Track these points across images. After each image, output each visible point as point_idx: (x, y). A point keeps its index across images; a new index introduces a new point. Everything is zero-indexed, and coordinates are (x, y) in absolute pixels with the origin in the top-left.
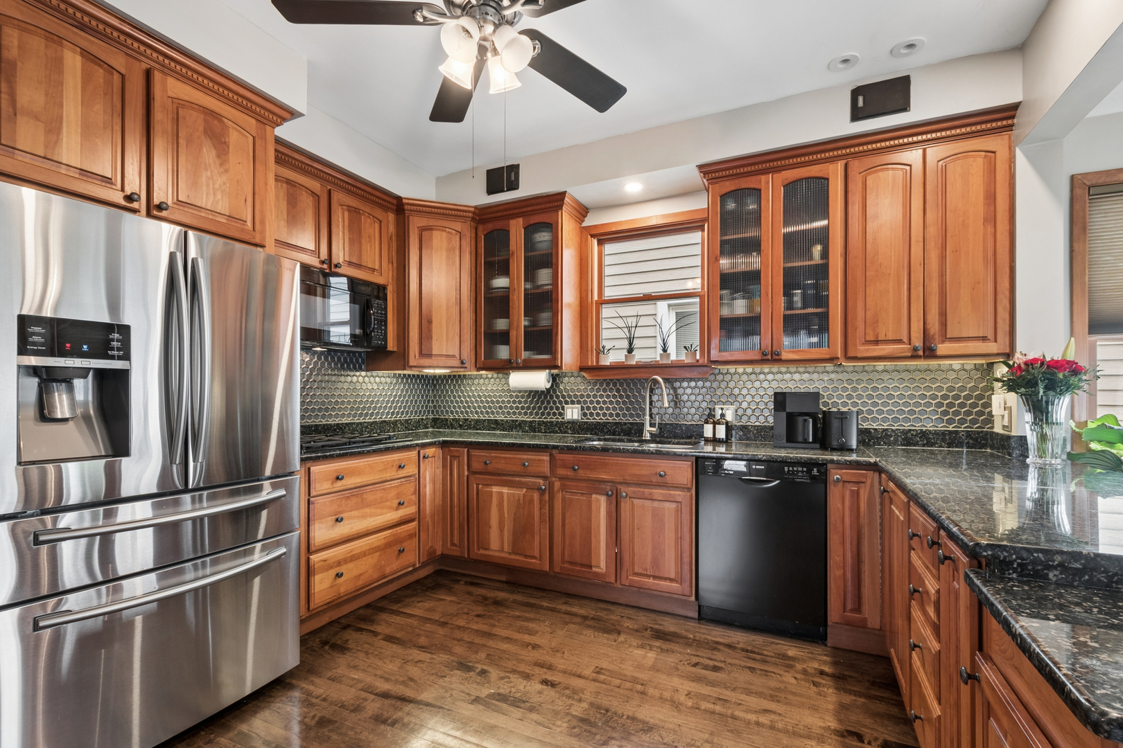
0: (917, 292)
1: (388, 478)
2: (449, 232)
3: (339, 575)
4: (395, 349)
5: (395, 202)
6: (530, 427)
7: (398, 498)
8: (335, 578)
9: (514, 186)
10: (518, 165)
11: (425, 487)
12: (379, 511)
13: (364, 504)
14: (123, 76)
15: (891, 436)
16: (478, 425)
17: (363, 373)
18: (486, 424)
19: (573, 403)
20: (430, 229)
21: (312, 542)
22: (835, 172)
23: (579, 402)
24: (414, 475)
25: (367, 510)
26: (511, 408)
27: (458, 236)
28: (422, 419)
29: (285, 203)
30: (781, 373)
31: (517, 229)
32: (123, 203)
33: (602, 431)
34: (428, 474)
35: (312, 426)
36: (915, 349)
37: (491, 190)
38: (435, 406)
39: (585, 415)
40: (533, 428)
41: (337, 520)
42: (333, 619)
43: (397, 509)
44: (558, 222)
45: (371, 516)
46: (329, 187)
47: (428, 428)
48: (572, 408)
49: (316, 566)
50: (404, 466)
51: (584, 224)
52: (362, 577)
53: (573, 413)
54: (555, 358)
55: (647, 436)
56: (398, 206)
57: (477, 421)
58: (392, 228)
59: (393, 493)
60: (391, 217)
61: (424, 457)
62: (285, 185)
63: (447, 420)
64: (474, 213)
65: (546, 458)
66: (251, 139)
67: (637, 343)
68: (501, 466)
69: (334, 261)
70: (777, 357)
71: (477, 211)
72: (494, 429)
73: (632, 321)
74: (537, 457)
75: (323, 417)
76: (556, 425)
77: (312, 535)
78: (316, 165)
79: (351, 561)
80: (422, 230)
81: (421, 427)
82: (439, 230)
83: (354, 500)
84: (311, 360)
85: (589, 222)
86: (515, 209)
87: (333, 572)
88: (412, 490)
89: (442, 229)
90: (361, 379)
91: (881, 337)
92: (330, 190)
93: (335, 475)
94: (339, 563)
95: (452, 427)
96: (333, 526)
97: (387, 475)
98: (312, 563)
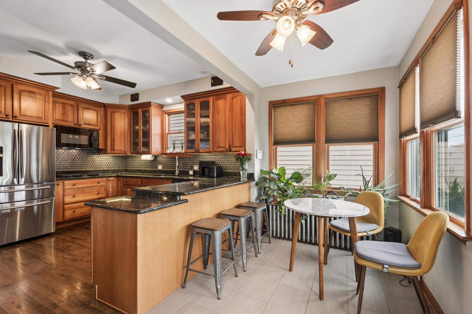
0: (227, 134)
1: (94, 186)
2: (120, 113)
3: (74, 212)
4: (104, 148)
5: (103, 104)
6: (149, 171)
7: (97, 192)
8: (73, 213)
9: (137, 99)
10: (139, 93)
11: (109, 189)
12: (90, 195)
13: (84, 192)
14: (5, 87)
15: (232, 174)
16: (136, 171)
17: (96, 155)
18: (138, 171)
19: (160, 164)
20: (114, 112)
21: (65, 202)
22: (211, 99)
23: (162, 164)
24: (105, 185)
25: (85, 194)
26: (145, 166)
27: (123, 114)
28: (120, 169)
29: (61, 109)
30: (208, 155)
31: (140, 111)
32: (5, 117)
33: (167, 173)
34: (110, 185)
35: (76, 171)
36: (227, 149)
37: (132, 100)
38: (125, 165)
39: (163, 168)
40: (150, 172)
41: (74, 197)
42: (74, 224)
43: (97, 195)
44: (150, 110)
45: (87, 196)
46: (77, 103)
47: (123, 172)
48: (160, 166)
49: (66, 208)
50: (100, 183)
51: (163, 110)
52: (83, 213)
53: (160, 167)
54: (149, 151)
55: (177, 174)
56: (105, 106)
57: (136, 170)
58: (102, 112)
59: (95, 190)
60: (102, 109)
61: (108, 180)
62: (61, 104)
63: (128, 169)
64: (129, 107)
65: (140, 180)
66: (44, 96)
67: (176, 145)
68: (130, 183)
69: (79, 123)
70: (198, 151)
71: (130, 106)
72: (140, 172)
73: (174, 139)
74: (138, 180)
75: (81, 168)
76: (156, 171)
77: (65, 200)
78: (72, 97)
79: (79, 208)
80: (112, 112)
81: (120, 172)
82: (117, 112)
83: (80, 191)
84: (76, 152)
85: (164, 109)
86: (139, 106)
87: (72, 211)
88: (104, 189)
89: (118, 112)
90: (95, 157)
91: (220, 146)
92: (78, 104)
93: (73, 184)
94: (75, 208)
95: (129, 172)
96: (72, 198)
97: (94, 185)
98: (65, 207)
